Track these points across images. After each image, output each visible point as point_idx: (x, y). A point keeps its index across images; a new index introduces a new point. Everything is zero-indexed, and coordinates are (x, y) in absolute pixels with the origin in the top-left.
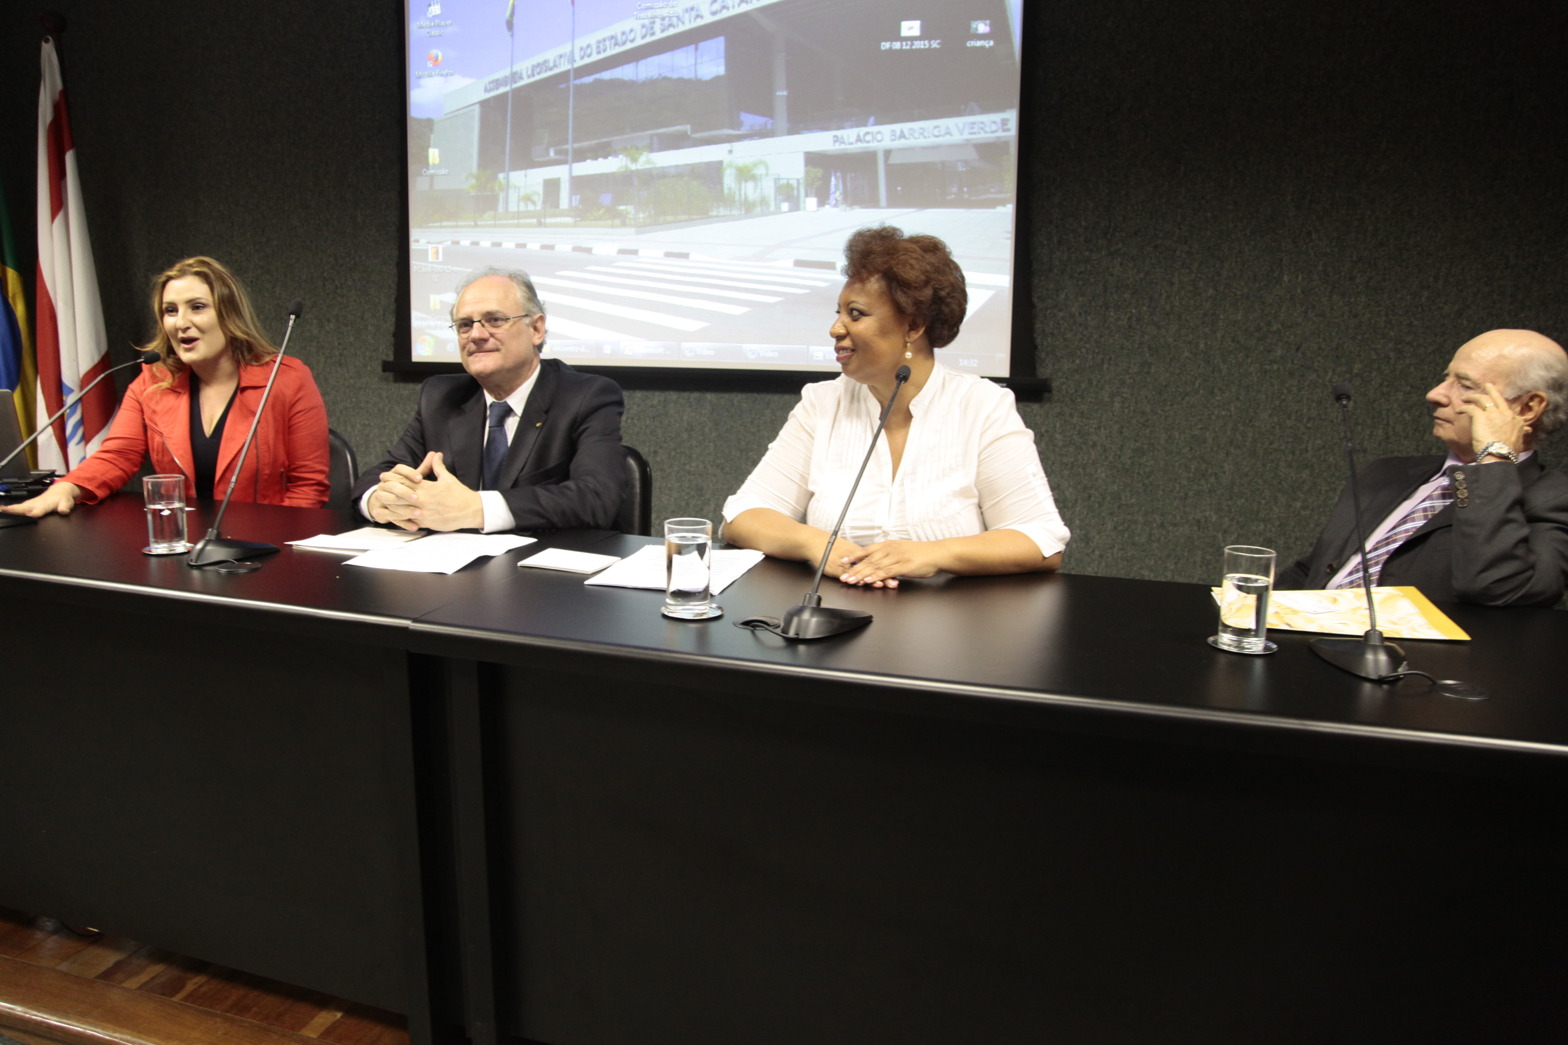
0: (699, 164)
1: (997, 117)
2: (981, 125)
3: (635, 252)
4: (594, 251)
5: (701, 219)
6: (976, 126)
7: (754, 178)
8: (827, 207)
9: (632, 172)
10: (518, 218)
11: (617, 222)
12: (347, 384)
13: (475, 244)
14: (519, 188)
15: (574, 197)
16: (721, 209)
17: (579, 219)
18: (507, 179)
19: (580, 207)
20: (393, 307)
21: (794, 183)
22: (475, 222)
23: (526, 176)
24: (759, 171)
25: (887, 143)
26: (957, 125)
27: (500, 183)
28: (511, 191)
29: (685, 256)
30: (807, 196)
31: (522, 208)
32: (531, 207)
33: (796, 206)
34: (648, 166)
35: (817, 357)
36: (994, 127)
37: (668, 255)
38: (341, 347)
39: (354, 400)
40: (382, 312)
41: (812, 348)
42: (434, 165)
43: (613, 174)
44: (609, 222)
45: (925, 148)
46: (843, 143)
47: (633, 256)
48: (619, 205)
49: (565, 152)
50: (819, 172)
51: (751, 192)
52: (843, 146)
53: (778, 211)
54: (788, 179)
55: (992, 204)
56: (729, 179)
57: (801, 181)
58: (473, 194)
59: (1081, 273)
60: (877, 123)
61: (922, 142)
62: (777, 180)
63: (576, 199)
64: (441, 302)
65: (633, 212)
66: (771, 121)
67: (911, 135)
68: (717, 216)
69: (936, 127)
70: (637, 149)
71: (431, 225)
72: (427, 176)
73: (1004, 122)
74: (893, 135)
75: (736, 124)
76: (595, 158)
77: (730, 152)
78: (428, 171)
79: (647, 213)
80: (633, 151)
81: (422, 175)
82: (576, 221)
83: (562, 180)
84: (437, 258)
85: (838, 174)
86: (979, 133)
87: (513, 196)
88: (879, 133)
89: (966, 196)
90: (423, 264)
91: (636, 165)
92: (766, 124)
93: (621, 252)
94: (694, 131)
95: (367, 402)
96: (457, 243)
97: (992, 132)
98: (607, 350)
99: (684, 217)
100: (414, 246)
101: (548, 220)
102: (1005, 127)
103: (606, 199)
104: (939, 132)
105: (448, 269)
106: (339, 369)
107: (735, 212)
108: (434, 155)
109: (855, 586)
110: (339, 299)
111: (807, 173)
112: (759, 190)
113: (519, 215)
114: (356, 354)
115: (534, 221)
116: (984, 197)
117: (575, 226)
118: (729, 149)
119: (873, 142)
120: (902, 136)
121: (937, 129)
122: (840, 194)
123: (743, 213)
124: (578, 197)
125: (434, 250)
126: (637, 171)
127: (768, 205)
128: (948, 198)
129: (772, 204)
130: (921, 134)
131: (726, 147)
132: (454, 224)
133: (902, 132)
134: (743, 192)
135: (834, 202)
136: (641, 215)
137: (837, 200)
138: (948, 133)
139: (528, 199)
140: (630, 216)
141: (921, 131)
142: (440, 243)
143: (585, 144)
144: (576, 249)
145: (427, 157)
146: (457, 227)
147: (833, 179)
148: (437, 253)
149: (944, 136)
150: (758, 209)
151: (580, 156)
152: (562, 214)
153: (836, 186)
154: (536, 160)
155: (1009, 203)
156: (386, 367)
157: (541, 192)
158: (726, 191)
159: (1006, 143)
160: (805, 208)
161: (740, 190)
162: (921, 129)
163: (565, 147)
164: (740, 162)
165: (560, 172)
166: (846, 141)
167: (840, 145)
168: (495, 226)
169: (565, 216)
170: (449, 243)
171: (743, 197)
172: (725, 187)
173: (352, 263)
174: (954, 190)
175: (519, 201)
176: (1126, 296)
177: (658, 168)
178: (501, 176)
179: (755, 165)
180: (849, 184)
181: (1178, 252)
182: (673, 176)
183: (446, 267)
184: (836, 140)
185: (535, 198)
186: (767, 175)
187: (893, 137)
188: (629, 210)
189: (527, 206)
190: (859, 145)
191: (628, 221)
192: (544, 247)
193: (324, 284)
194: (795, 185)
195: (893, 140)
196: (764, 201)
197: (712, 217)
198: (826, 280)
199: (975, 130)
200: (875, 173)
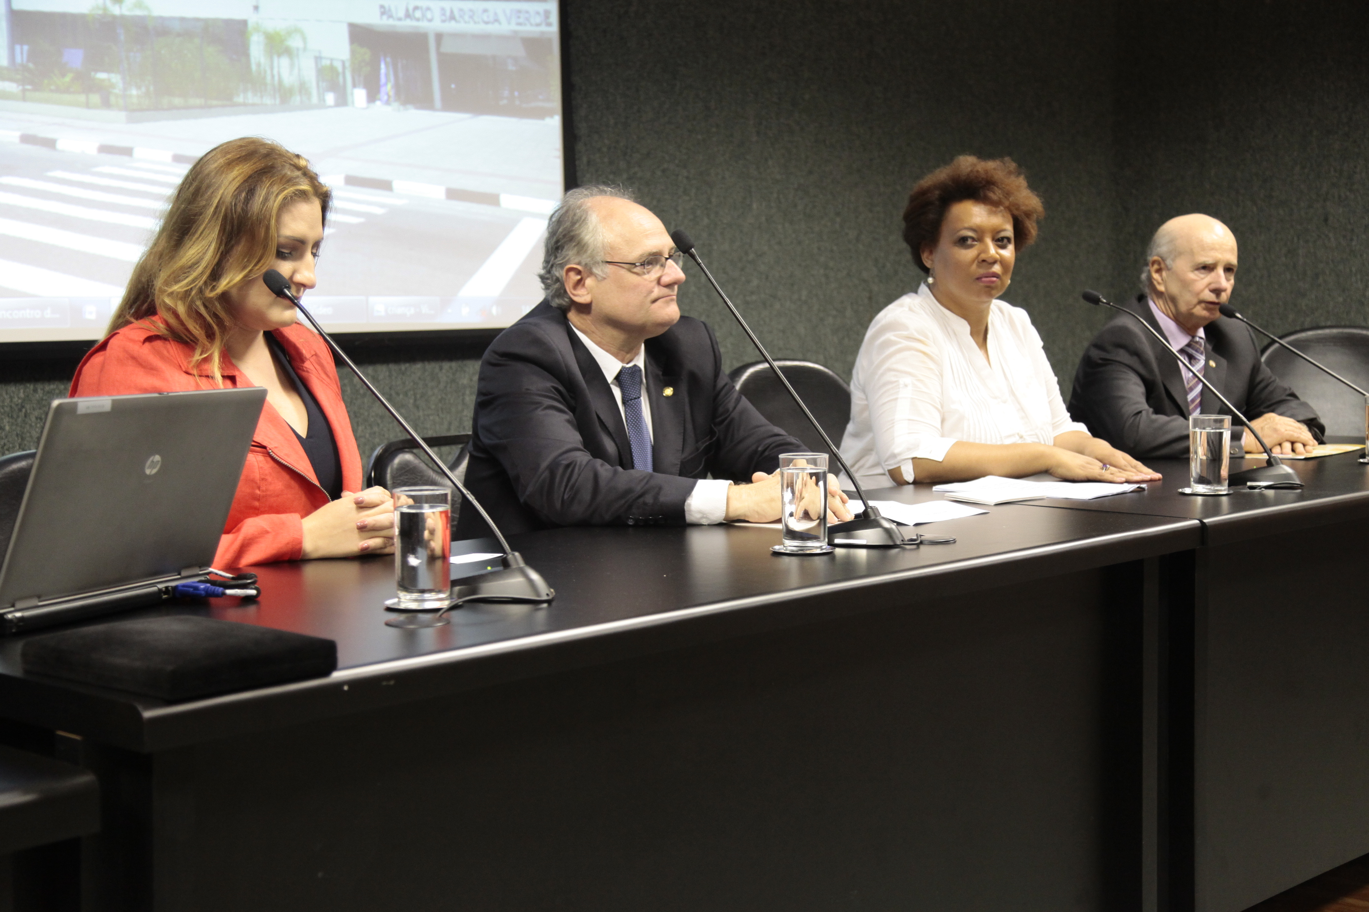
0: (215, 21)
1: (540, 7)
2: (527, 15)
3: (127, 152)
4: (59, 145)
6: (521, 15)
7: (288, 52)
8: (378, 103)
9: (114, 17)
11: (95, 98)
15: (18, 48)
16: (250, 94)
17: (29, 87)
19: (31, 65)
21: (339, 66)
24: (295, 43)
25: (437, 24)
26: (504, 11)
30: (354, 86)
33: (342, 100)
34: (138, 13)
35: (378, 311)
36: (538, 19)
41: (372, 299)
43: (82, 17)
44: (82, 98)
45: (475, 37)
46: (390, 16)
47: (125, 159)
48: (97, 71)
50: (366, 54)
51: (286, 72)
52: (391, 22)
53: (322, 105)
54: (332, 60)
55: (541, 114)
56: (257, 50)
57: (347, 64)
61: (473, 27)
62: (318, 59)
63: (23, 51)
65: (120, 85)
67: (461, 17)
68: (245, 105)
69: (485, 11)
73: (547, 14)
74: (442, 15)
77: (256, 8)
79: (143, 89)
82: (24, 91)
85: (388, 60)
86: (525, 25)
88: (428, 9)
89: (517, 102)
91: (121, 8)
93: (105, 149)
97: (538, 25)
99: (198, 101)
102: (548, 21)
103: (75, 57)
104: (487, 17)
107: (268, 101)
111: (353, 53)
112: (296, 71)
116: (533, 105)
117: (24, 99)
118: (255, 4)
119: (422, 20)
120: (453, 17)
121: (486, 14)
122: (392, 87)
123: (278, 101)
124: (26, 48)
126: (122, 17)
127: (308, 94)
128: (501, 103)
129: (314, 92)
130: (470, 17)
133: (452, 12)
134: (275, 72)
135: (385, 98)
136: (134, 92)
137: (389, 97)
138: (497, 20)
140: (116, 91)
141: (471, 13)
144: (26, 139)
147: (383, 66)
149: (493, 23)
150: (297, 99)
153: (387, 75)
155: (556, 114)
158: (254, 67)
160: (353, 103)
161: (272, 69)
162: (471, 10)
164: (271, 26)
166: (394, 15)
167: (387, 19)
171: (276, 78)
172: (253, 60)
174: (506, 93)
177: (155, 18)
179: (290, 33)
180: (400, 75)
181: (680, 177)
182: (179, 35)
184: (382, 11)
186: (305, 49)
187: (443, 18)
188: (113, 80)
190: (408, 22)
191: (113, 100)
194: (340, 69)
195: (443, 21)
196: (303, 88)
197: (238, 105)
198: (382, 206)
199: (521, 20)
200: (427, 61)
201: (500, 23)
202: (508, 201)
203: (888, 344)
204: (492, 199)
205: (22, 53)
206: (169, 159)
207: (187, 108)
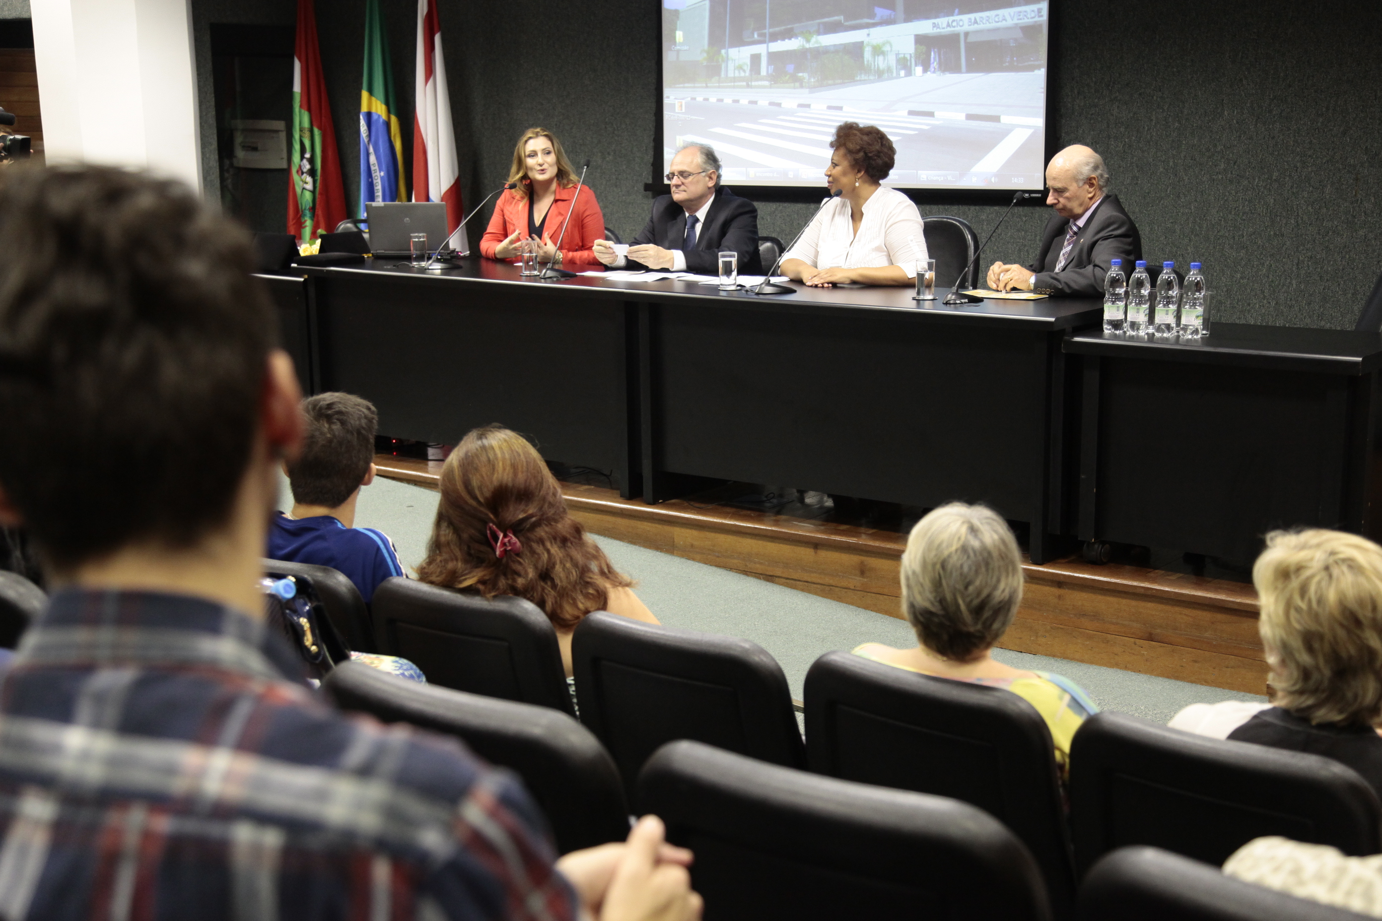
0: (849, 44)
1: (1035, 7)
2: (1025, 13)
3: (808, 106)
4: (783, 106)
5: (851, 82)
6: (1022, 14)
7: (883, 53)
8: (929, 73)
9: (807, 49)
10: (734, 82)
11: (797, 84)
12: (620, 200)
13: (706, 100)
14: (735, 60)
15: (770, 67)
16: (863, 76)
17: (773, 83)
18: (727, 53)
19: (774, 74)
20: (652, 144)
21: (908, 57)
22: (706, 84)
23: (739, 51)
24: (886, 48)
25: (966, 28)
26: (1009, 14)
27: (722, 56)
28: (730, 62)
29: (840, 108)
30: (916, 65)
31: (737, 74)
32: (742, 74)
33: (909, 73)
34: (816, 45)
35: (922, 178)
36: (1033, 15)
37: (829, 108)
38: (617, 173)
39: (625, 211)
40: (644, 148)
41: (920, 172)
42: (680, 43)
43: (794, 51)
45: (989, 31)
46: (939, 28)
47: (808, 109)
48: (798, 73)
49: (764, 35)
50: (923, 48)
51: (881, 62)
52: (938, 30)
53: (898, 76)
54: (904, 54)
55: (1031, 68)
56: (867, 54)
57: (913, 55)
58: (705, 64)
59: (1092, 114)
60: (961, 13)
61: (988, 26)
62: (897, 55)
63: (771, 68)
65: (807, 78)
66: (894, 13)
67: (981, 21)
68: (860, 81)
69: (997, 15)
70: (810, 33)
71: (678, 86)
72: (675, 51)
73: (1039, 10)
74: (970, 22)
75: (872, 15)
76: (783, 39)
77: (868, 35)
78: (675, 48)
80: (807, 34)
81: (671, 50)
82: (771, 84)
83: (762, 55)
84: (681, 110)
85: (936, 50)
86: (1024, 19)
87: (731, 66)
88: (961, 20)
89: (1015, 64)
90: (672, 114)
91: (809, 44)
92: (890, 15)
93: (800, 106)
94: (846, 20)
95: (634, 213)
96: (694, 99)
97: (1032, 18)
98: (791, 175)
99: (839, 81)
100: (666, 101)
101: (753, 83)
102: (1040, 14)
103: (790, 68)
104: (998, 19)
105: (689, 118)
106: (615, 189)
107: (872, 78)
108: (679, 36)
109: (811, 286)
110: (616, 138)
111: (916, 49)
112: (886, 62)
113: (734, 79)
114: (627, 178)
115: (744, 84)
116: (1026, 64)
117: (771, 87)
118: (868, 33)
119: (957, 27)
120: (976, 22)
121: (997, 17)
122: (937, 64)
123: (876, 78)
124: (772, 67)
125: (679, 104)
126: (810, 48)
127: (892, 73)
128: (1004, 65)
129: (895, 71)
130: (987, 20)
131: (865, 31)
132: (692, 85)
133: (975, 19)
134: (876, 64)
135: (933, 69)
137: (935, 68)
138: (1005, 20)
139: (740, 68)
140: (805, 80)
141: (987, 18)
142: (683, 99)
143: (777, 29)
144: (771, 104)
145: (674, 38)
146: (694, 87)
147: (932, 54)
148: (681, 106)
149: (1001, 22)
150: (886, 75)
151: (774, 38)
152: (762, 79)
153: (934, 58)
154: (745, 40)
155: (1043, 68)
156: (647, 187)
157: (749, 64)
158: (866, 63)
159: (1040, 26)
160: (915, 74)
161: (874, 62)
162: (987, 17)
163: (764, 31)
164: (874, 42)
165: (761, 49)
166: (941, 27)
167: (936, 29)
168: (719, 87)
169: (764, 80)
170: (689, 99)
171: (876, 66)
172: (865, 60)
173: (625, 111)
174: (1008, 59)
175: (735, 69)
176: (1122, 129)
177: (823, 47)
178: (723, 51)
179: (884, 44)
180: (942, 57)
181: (1155, 97)
182: (832, 52)
183: (687, 116)
184: (935, 26)
185: (745, 68)
186: (891, 51)
187: (970, 23)
188: (805, 76)
189: (739, 73)
190: (949, 29)
191: (804, 84)
192: (751, 102)
193: (606, 127)
194: (909, 58)
195: (969, 25)
196: (889, 69)
197: (858, 81)
198: (927, 125)
199: (1021, 17)
200: (959, 48)
201: (1006, 21)
202: (1004, 119)
204: (996, 119)
205: (771, 69)
206: (825, 108)
207: (835, 84)
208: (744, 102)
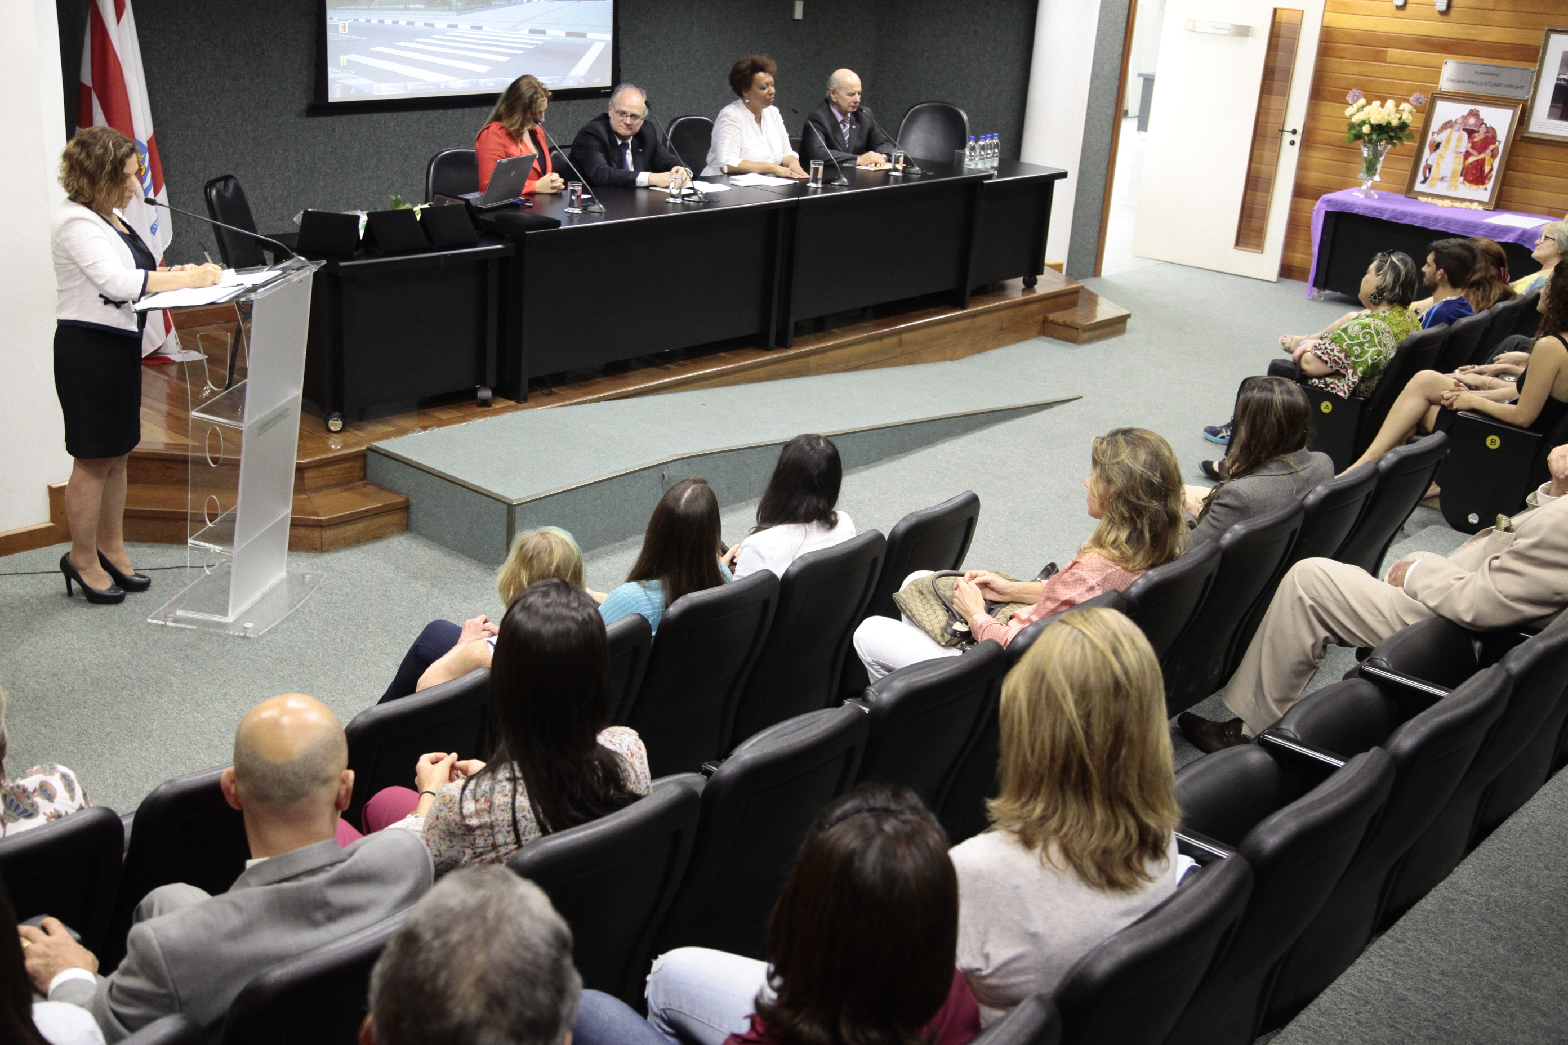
3: (456, 26)
4: (436, 26)
5: (488, 6)
11: (447, 7)
13: (368, 21)
22: (368, 6)
29: (480, 28)
37: (472, 28)
44: (443, 8)
47: (455, 29)
53: (522, 2)
64: (348, 61)
71: (339, 7)
82: (426, 7)
84: (344, 31)
90: (335, 35)
93: (449, 26)
96: (356, 20)
98: (443, 86)
100: (329, 22)
101: (411, 6)
105: (352, 38)
115: (403, 6)
117: (426, 10)
125: (342, 25)
132: (355, 7)
140: (454, 5)
142: (346, 20)
144: (426, 24)
146: (357, 9)
148: (345, 27)
160: (533, 1)
168: (380, 9)
170: (352, 20)
183: (350, 37)
191: (452, 8)
192: (408, 23)
198: (542, 41)
202: (590, 35)
203: (724, 122)
204: (583, 35)
206: (469, 28)
208: (403, 23)
